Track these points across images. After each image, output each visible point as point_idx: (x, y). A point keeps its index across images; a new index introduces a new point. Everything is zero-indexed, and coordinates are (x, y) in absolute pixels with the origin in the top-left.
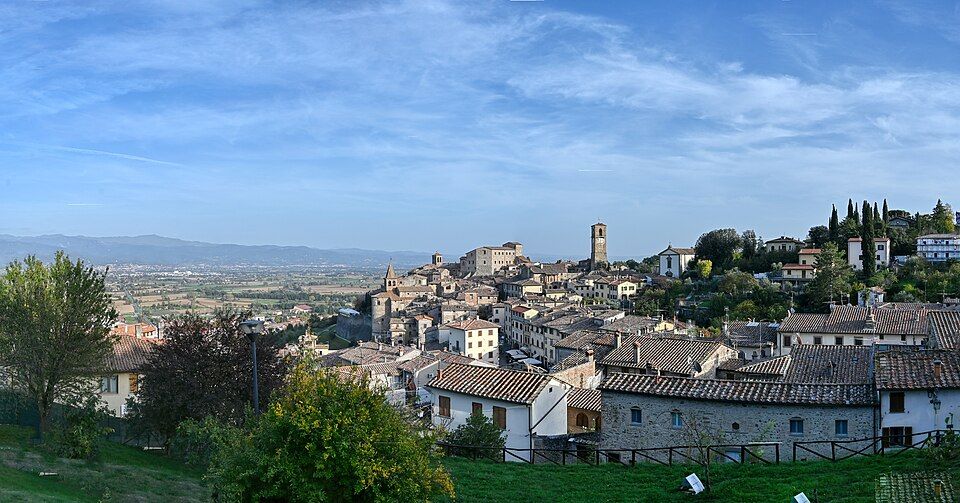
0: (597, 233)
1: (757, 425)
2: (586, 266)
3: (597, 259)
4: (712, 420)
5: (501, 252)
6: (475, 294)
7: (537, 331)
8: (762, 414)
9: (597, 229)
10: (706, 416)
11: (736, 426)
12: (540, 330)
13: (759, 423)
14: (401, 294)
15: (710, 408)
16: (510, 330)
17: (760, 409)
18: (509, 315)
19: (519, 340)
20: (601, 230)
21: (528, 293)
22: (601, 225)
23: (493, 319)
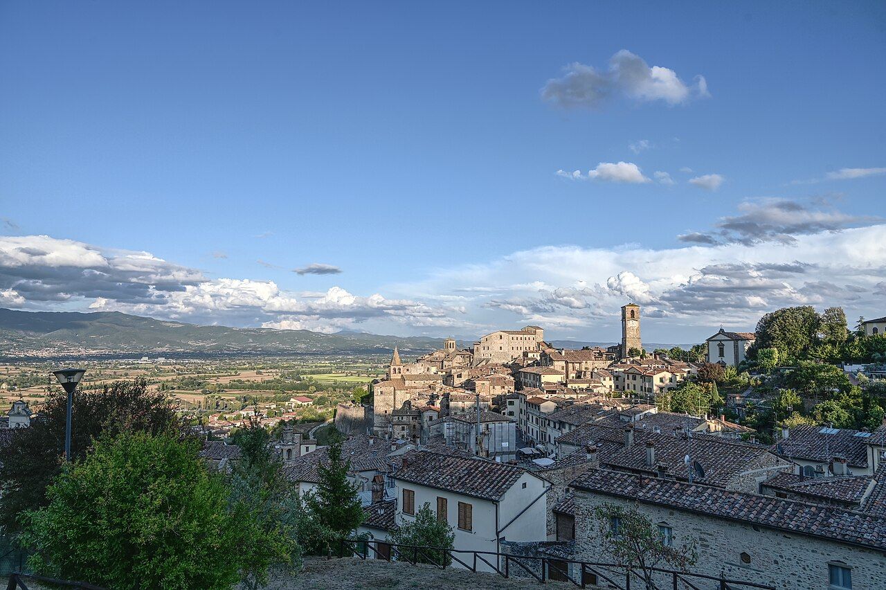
0: (628, 315)
1: (776, 562)
2: (617, 352)
3: (629, 345)
4: (711, 543)
5: (519, 336)
6: (487, 383)
7: (555, 427)
8: (783, 546)
9: (629, 310)
10: (702, 536)
11: (745, 557)
12: (557, 426)
13: (779, 559)
14: (407, 382)
15: (710, 527)
16: (526, 424)
17: (780, 537)
18: (524, 407)
19: (535, 437)
20: (632, 311)
21: (548, 383)
22: (633, 305)
23: (506, 411)
